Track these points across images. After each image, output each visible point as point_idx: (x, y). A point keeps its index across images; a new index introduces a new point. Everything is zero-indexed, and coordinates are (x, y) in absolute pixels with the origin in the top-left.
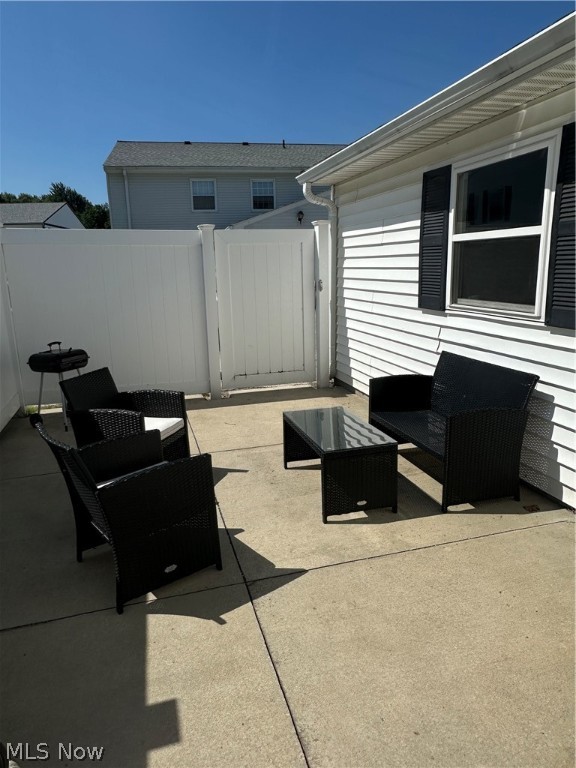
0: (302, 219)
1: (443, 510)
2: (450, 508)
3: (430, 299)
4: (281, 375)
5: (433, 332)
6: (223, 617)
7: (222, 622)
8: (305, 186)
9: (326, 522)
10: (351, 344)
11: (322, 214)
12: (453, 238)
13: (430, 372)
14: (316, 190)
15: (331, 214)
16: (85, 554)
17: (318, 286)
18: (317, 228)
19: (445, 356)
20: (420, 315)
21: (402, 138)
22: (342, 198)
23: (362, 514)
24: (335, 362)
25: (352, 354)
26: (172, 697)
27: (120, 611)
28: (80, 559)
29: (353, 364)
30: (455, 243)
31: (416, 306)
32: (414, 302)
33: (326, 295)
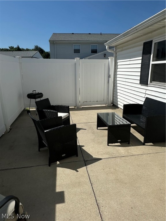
0: (105, 56)
1: (144, 144)
2: (146, 144)
3: (143, 81)
4: (97, 102)
5: (144, 91)
6: (77, 170)
7: (77, 171)
8: (107, 46)
9: (108, 145)
10: (118, 94)
11: (111, 55)
12: (152, 63)
13: (142, 103)
14: (110, 48)
15: (114, 55)
16: (41, 149)
17: (109, 76)
18: (110, 59)
19: (147, 98)
20: (140, 86)
21: (137, 32)
22: (118, 50)
23: (119, 144)
24: (113, 99)
25: (118, 97)
26: (63, 190)
27: (50, 166)
28: (39, 151)
29: (118, 100)
30: (152, 64)
31: (139, 83)
32: (138, 82)
33: (111, 79)
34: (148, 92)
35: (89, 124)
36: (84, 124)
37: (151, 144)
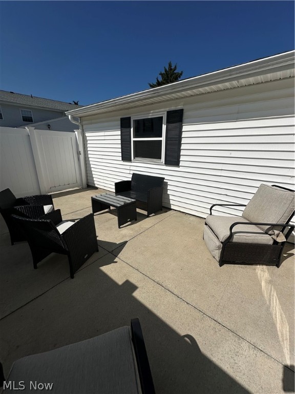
0: (71, 128)
1: (148, 216)
2: (150, 215)
3: (126, 157)
4: (69, 185)
5: (128, 168)
8: (70, 117)
9: (119, 228)
10: (93, 173)
11: (77, 128)
12: (133, 139)
13: (130, 179)
14: (74, 118)
15: (80, 128)
17: (79, 153)
18: (76, 132)
19: (134, 174)
20: (122, 163)
22: (84, 123)
23: (129, 223)
24: (87, 179)
25: (94, 176)
27: (72, 277)
28: (35, 267)
29: (94, 179)
30: (134, 141)
31: (121, 159)
32: (121, 158)
33: (82, 157)
34: (132, 168)
35: (78, 212)
36: (72, 214)
37: (153, 214)
